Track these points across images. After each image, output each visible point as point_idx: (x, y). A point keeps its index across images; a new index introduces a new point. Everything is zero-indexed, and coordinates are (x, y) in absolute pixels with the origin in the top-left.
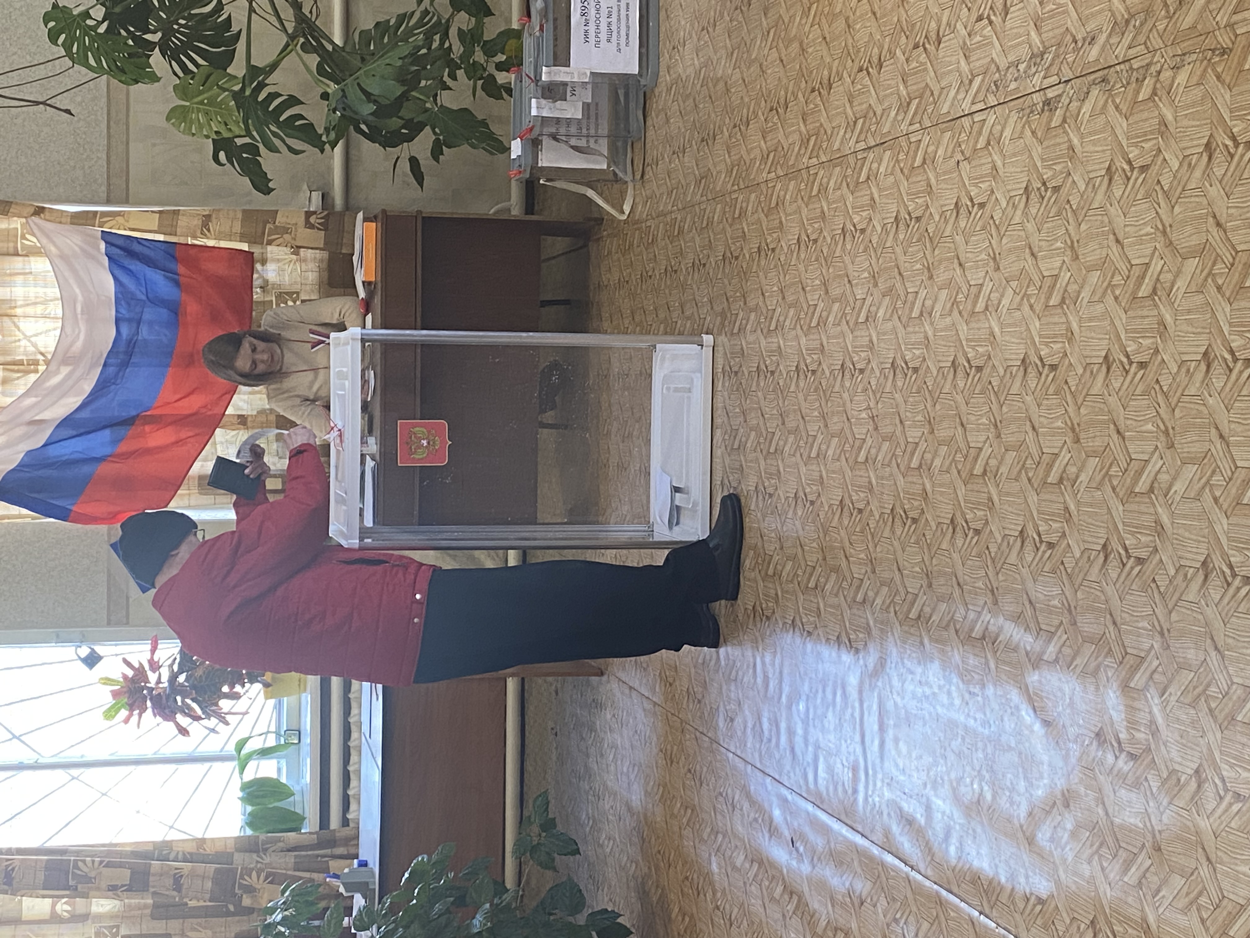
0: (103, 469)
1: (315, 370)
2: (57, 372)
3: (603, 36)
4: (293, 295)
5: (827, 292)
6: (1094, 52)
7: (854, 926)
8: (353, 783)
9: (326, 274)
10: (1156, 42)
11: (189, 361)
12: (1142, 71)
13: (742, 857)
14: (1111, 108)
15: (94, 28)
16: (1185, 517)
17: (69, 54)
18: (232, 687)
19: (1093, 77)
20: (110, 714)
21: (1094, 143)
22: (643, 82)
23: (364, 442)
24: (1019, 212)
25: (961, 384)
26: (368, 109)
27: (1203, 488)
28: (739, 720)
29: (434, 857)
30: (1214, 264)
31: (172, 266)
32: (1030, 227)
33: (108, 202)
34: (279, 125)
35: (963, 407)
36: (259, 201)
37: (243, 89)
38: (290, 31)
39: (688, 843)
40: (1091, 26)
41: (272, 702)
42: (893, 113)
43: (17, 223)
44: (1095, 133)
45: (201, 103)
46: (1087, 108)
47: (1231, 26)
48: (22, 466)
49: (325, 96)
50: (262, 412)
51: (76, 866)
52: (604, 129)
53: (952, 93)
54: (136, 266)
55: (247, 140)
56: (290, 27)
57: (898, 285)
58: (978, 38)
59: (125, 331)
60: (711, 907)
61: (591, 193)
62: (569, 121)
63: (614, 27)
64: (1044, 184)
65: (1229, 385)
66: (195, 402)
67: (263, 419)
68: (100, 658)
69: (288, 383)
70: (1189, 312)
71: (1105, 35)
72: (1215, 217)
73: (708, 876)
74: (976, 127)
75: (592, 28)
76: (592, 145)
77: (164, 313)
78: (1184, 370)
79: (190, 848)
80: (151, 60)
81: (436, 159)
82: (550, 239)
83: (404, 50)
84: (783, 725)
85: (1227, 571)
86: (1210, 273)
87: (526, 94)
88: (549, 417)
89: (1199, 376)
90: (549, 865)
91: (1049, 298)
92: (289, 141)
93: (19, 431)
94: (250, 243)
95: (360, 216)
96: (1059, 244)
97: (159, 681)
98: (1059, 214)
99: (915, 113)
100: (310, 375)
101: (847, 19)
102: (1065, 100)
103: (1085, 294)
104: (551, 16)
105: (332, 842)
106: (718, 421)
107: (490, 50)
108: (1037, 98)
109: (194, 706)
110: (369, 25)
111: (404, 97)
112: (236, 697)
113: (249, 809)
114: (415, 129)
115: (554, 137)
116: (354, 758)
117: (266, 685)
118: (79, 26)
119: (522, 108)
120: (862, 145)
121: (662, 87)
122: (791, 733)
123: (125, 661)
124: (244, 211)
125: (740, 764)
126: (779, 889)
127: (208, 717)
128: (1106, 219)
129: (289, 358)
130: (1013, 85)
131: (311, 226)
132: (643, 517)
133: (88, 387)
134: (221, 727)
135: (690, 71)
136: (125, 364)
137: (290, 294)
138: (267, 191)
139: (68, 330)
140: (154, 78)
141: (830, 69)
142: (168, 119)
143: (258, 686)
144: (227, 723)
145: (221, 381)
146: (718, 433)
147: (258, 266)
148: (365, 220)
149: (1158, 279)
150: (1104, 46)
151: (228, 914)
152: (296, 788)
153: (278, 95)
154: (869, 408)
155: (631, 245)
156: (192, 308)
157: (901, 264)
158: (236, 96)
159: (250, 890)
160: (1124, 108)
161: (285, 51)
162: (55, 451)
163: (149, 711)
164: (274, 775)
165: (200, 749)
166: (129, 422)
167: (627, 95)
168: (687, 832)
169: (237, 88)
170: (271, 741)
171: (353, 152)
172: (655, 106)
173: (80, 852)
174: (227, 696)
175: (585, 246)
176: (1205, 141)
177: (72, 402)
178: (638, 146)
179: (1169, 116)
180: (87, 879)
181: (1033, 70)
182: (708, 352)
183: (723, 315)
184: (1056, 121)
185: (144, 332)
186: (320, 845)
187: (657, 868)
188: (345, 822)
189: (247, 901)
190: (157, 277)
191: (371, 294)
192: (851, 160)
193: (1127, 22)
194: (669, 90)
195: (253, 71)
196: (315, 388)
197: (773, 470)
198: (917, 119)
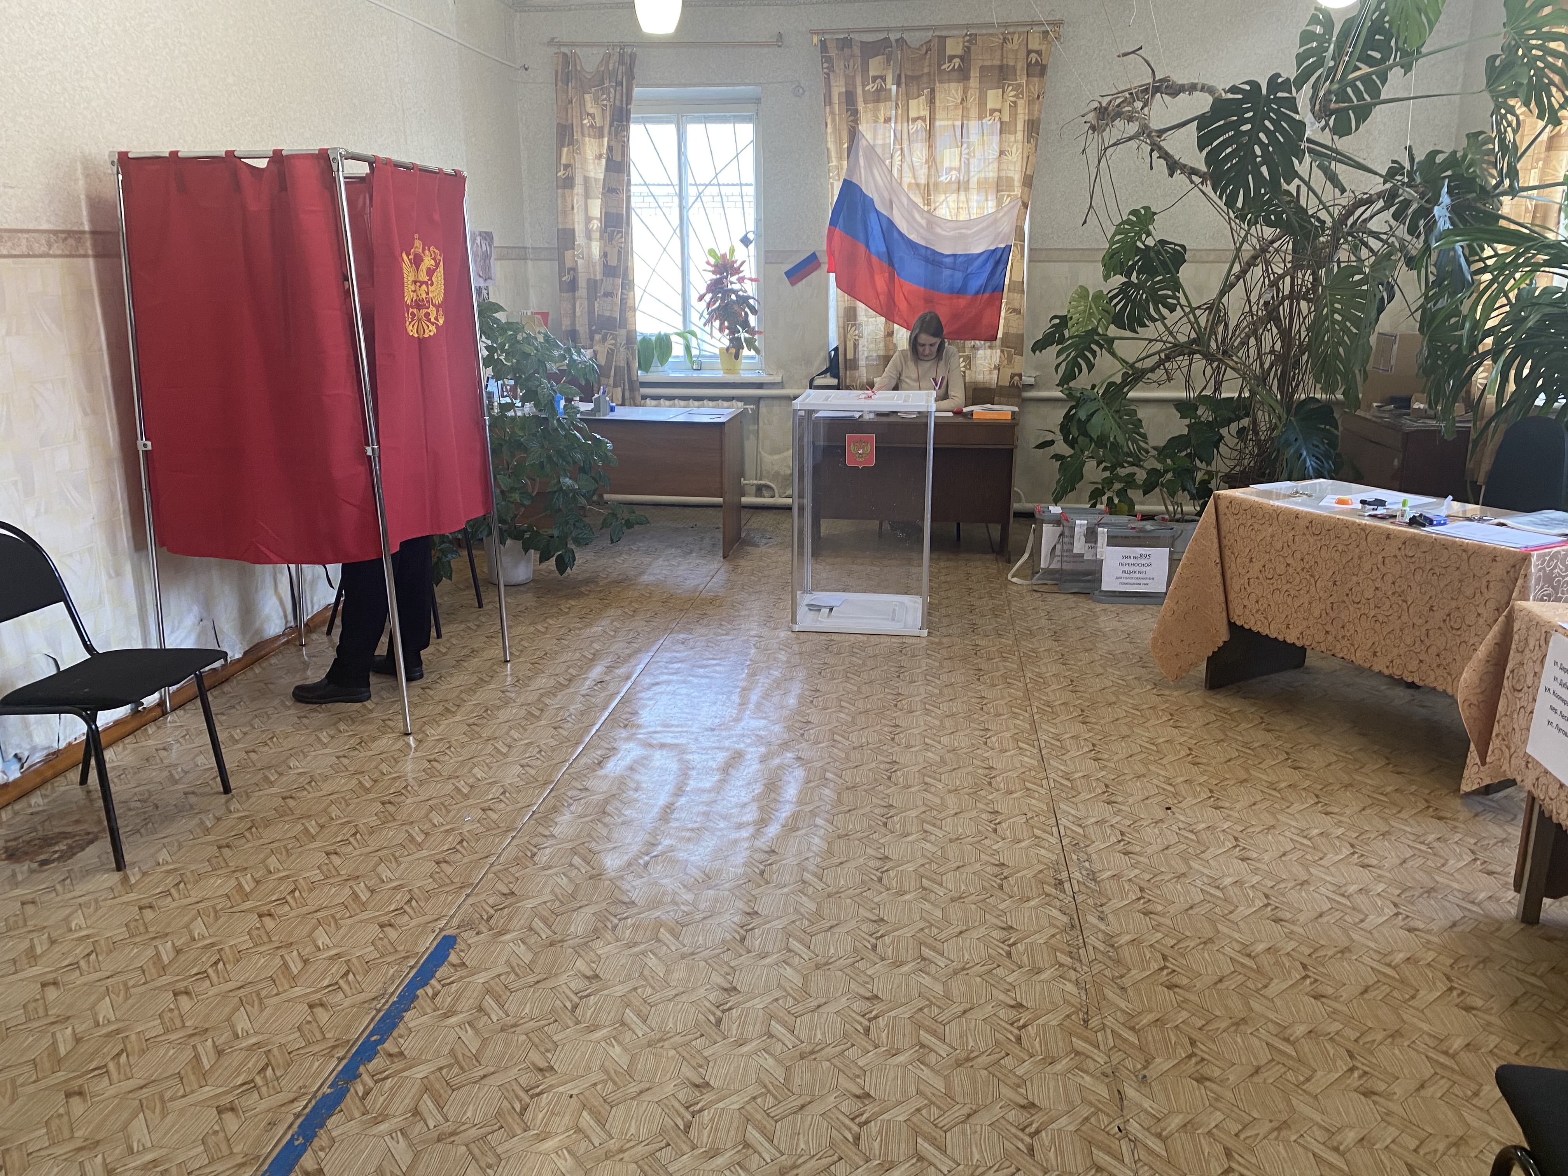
0: (862, 247)
1: (919, 380)
2: (922, 218)
3: (1127, 568)
4: (969, 366)
5: (947, 716)
6: (1093, 920)
7: (543, 722)
8: (667, 403)
9: (982, 386)
10: (1096, 968)
11: (928, 300)
12: (1076, 956)
13: (598, 648)
14: (1053, 931)
15: (1140, 239)
16: (768, 974)
17: (1123, 223)
18: (728, 328)
19: (1075, 917)
20: (712, 252)
21: (1030, 916)
22: (1097, 592)
23: (870, 412)
24: (988, 858)
25: (877, 811)
26: (1082, 415)
27: (786, 991)
28: (682, 647)
29: (610, 454)
30: (939, 1007)
31: (989, 289)
32: (977, 867)
33: (1030, 250)
34: (1075, 358)
35: (861, 812)
36: (1029, 344)
37: (1099, 334)
38: (1137, 365)
39: (612, 612)
40: (1111, 917)
41: (717, 352)
42: (1062, 768)
43: (1017, 191)
44: (1037, 918)
45: (1091, 308)
46: (1055, 913)
47: (1104, 1028)
48: (865, 196)
49: (1094, 387)
50: (895, 346)
51: (619, 232)
52: (1067, 567)
53: (1073, 812)
54: (989, 267)
55: (1067, 336)
56: (1139, 365)
57: (948, 768)
58: (1109, 832)
59: (947, 260)
60: (571, 626)
61: (1026, 556)
62: (1072, 544)
63: (1132, 575)
64: (1006, 878)
65: (854, 1015)
66: (902, 305)
67: (891, 347)
68: (747, 246)
69: (911, 364)
70: (907, 985)
71: (1103, 928)
72: (971, 1009)
73: (590, 625)
74: (1049, 829)
75: (1132, 561)
76: (1056, 559)
77: (959, 285)
78: (868, 980)
79: (630, 302)
80: (1118, 276)
81: (1052, 457)
82: (999, 527)
83: (1121, 440)
84: (675, 677)
85: (727, 1006)
86: (932, 1003)
87: (1090, 517)
88: (886, 526)
89: (862, 991)
90: (604, 525)
91: (928, 879)
92: (1064, 364)
93: (886, 194)
94: (1002, 339)
95: (1016, 409)
96: (963, 887)
97: (732, 283)
98: (984, 888)
99: (1061, 784)
100: (915, 376)
101: (1128, 736)
102: (1062, 896)
103: (928, 906)
104: (1141, 534)
105: (632, 389)
106: (872, 638)
107: (1122, 493)
108: (1064, 875)
109: (717, 304)
110: (1140, 415)
111: (1091, 439)
112: (721, 330)
113: (653, 338)
114: (1071, 444)
115: (1062, 535)
116: (682, 403)
117: (728, 349)
118: (1141, 230)
119: (1081, 513)
120: (1043, 745)
121: (1093, 605)
122: (668, 682)
123: (743, 263)
124: (1022, 335)
125: (654, 648)
126: (574, 672)
127: (709, 314)
128: (977, 924)
129: (927, 365)
130: (1075, 857)
131: (1012, 377)
132: (816, 587)
133: (913, 237)
134: (703, 320)
135: (1102, 625)
136: (926, 260)
137: (969, 364)
138: (1034, 350)
139: (949, 225)
140: (1106, 277)
141: (1096, 724)
142: (1081, 287)
143: (727, 343)
144: (705, 325)
145: (914, 320)
146: (865, 638)
147: (988, 344)
148: (1013, 413)
149: (931, 962)
150: (1096, 927)
151: (590, 326)
152: (666, 366)
153: (1095, 358)
154: (868, 744)
155: (991, 582)
156: (962, 302)
157: (960, 770)
158: (1094, 331)
159: (604, 339)
160: (1053, 941)
161: (1123, 361)
162: (873, 217)
163: (714, 277)
164: (673, 354)
165: (692, 310)
166: (891, 263)
167: (1089, 581)
168: (619, 612)
169: (1100, 330)
170: (695, 352)
171: (1060, 404)
172: (1080, 599)
173: (627, 235)
174: (722, 324)
175: (993, 551)
176: (1024, 1003)
177: (902, 225)
178: (1056, 589)
179: (1044, 976)
180: (611, 239)
181: (1084, 873)
182: (917, 632)
183: (940, 643)
184: (1048, 889)
185: (947, 272)
186: (631, 382)
187: (601, 591)
188: (644, 397)
189: (597, 337)
190: (981, 281)
191: (965, 415)
192: (1034, 737)
193: (1112, 946)
194: (1090, 610)
195: (1110, 341)
196: (908, 380)
197: (836, 676)
198: (1058, 785)
